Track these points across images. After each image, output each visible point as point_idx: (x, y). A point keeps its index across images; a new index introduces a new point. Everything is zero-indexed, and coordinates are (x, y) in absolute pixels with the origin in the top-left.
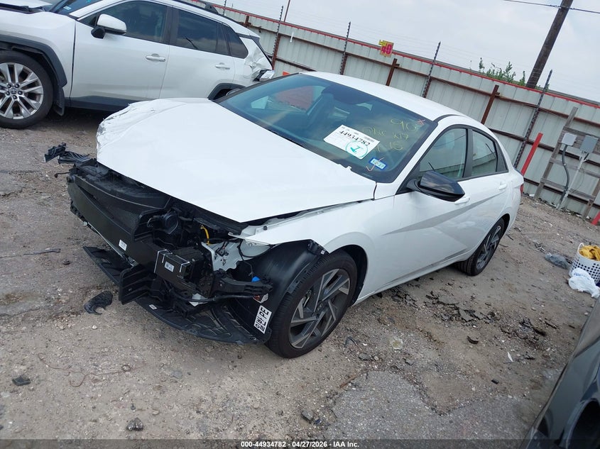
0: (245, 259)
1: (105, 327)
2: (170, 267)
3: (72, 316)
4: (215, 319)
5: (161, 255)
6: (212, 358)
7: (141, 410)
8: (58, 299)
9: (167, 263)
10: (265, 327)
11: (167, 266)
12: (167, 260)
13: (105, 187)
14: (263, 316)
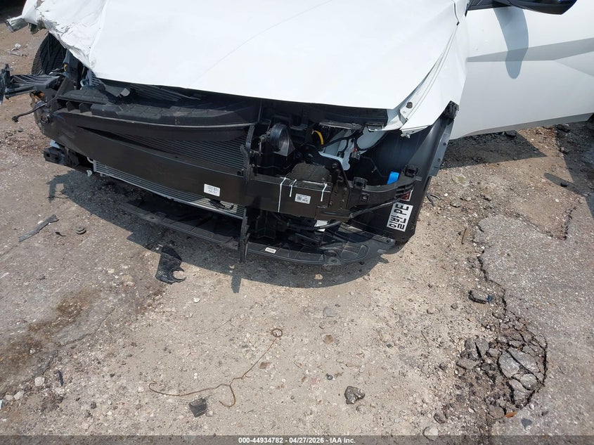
0: (362, 152)
1: (205, 294)
2: (305, 199)
3: (157, 298)
4: (333, 234)
5: (286, 189)
6: (340, 276)
7: (337, 375)
8: (122, 283)
9: (297, 196)
10: (406, 224)
11: (299, 198)
12: (296, 191)
13: (137, 115)
14: (401, 212)
